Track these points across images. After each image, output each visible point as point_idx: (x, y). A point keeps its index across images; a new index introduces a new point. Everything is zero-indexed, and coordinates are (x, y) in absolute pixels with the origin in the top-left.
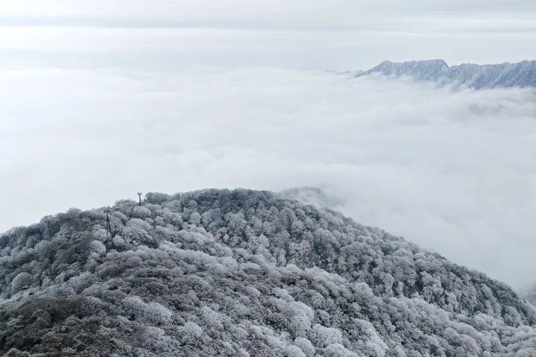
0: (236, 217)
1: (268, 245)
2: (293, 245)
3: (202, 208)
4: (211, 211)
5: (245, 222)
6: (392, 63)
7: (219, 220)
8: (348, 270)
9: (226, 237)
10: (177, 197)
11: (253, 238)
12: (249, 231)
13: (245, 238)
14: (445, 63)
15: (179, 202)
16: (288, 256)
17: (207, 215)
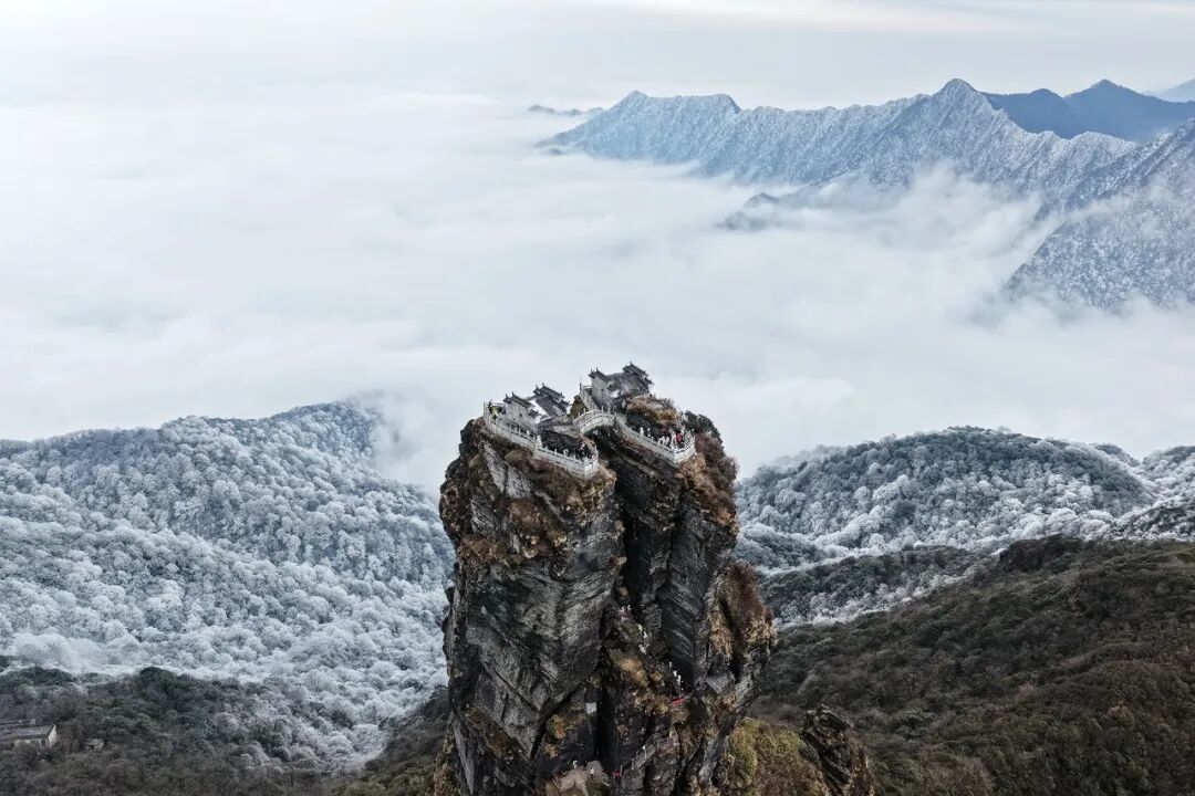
0: (107, 471)
1: (146, 506)
2: (179, 505)
3: (67, 459)
4: (76, 463)
5: (118, 476)
6: (646, 97)
7: (85, 476)
8: (247, 533)
9: (91, 498)
10: (37, 445)
11: (125, 498)
12: (122, 488)
13: (117, 499)
14: (733, 103)
15: (35, 453)
16: (172, 520)
17: (70, 469)
